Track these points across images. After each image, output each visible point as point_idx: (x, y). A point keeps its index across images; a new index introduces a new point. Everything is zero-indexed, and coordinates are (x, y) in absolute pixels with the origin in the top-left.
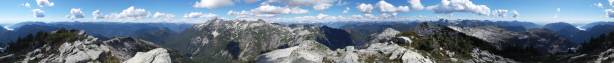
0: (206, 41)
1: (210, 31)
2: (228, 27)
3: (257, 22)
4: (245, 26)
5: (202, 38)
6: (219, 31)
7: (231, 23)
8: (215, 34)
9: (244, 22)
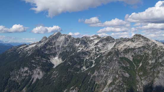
0: (38, 75)
1: (48, 57)
2: (80, 48)
3: (132, 40)
4: (110, 47)
5: (32, 68)
6: (63, 56)
7: (85, 41)
8: (56, 61)
9: (109, 39)
